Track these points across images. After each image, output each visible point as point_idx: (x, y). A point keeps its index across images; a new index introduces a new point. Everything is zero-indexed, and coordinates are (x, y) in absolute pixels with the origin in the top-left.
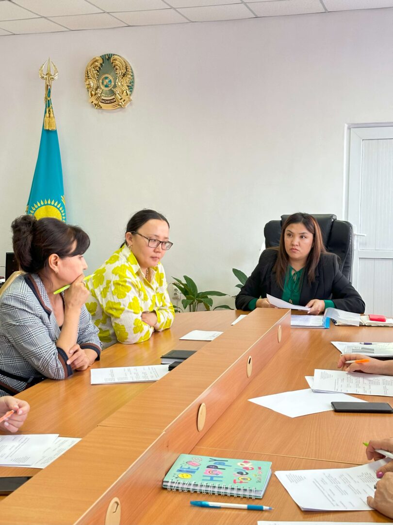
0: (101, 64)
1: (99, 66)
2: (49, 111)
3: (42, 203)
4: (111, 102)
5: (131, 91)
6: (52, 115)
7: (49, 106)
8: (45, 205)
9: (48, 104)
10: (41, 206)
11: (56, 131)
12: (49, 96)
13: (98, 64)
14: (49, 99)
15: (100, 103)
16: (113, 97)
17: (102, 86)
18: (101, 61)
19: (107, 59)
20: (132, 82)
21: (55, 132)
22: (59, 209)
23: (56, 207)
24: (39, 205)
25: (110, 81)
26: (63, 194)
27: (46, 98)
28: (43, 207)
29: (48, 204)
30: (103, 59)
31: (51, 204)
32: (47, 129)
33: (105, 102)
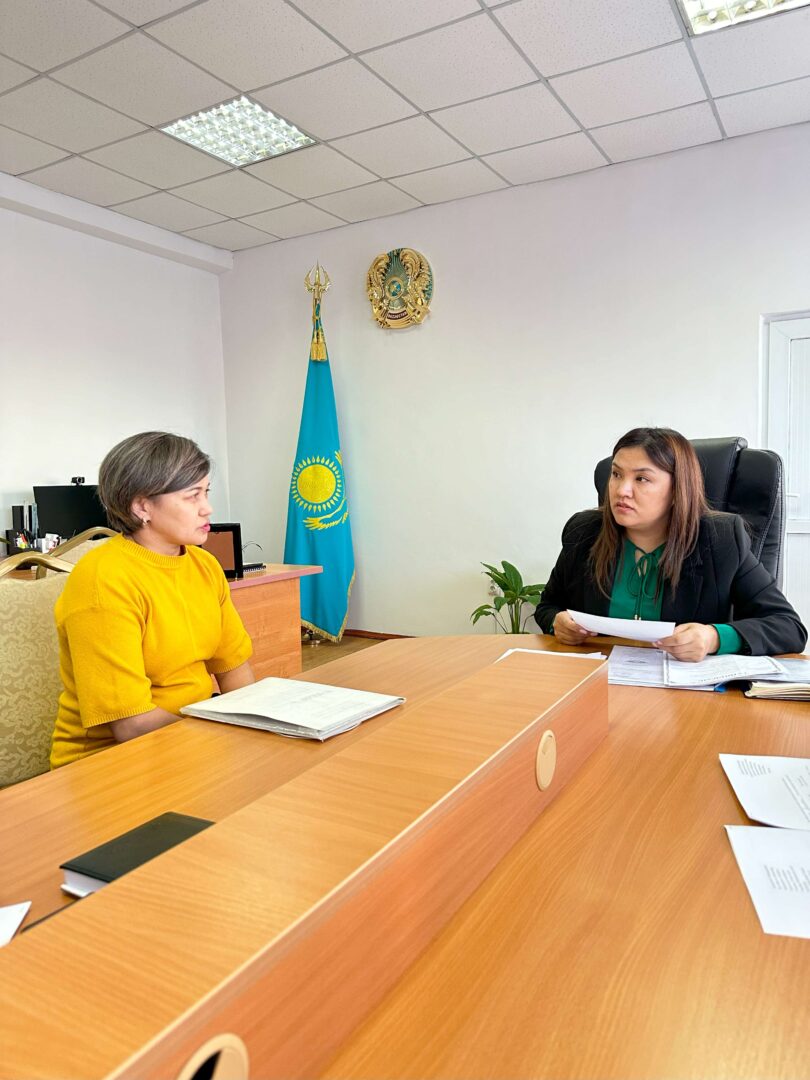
0: (388, 265)
1: (385, 266)
2: (318, 334)
3: (309, 462)
4: (401, 315)
5: (427, 299)
6: (321, 340)
7: (317, 328)
8: (312, 464)
9: (317, 324)
10: (308, 465)
11: (328, 361)
12: (317, 314)
13: (382, 264)
14: (317, 318)
15: (387, 320)
16: (404, 309)
17: (387, 294)
18: (388, 261)
19: (396, 257)
20: (430, 285)
21: (326, 363)
22: (331, 469)
23: (328, 466)
24: (305, 464)
25: (399, 286)
26: (338, 448)
27: (314, 318)
28: (310, 467)
29: (316, 463)
30: (390, 257)
31: (320, 463)
32: (315, 359)
33: (394, 317)
